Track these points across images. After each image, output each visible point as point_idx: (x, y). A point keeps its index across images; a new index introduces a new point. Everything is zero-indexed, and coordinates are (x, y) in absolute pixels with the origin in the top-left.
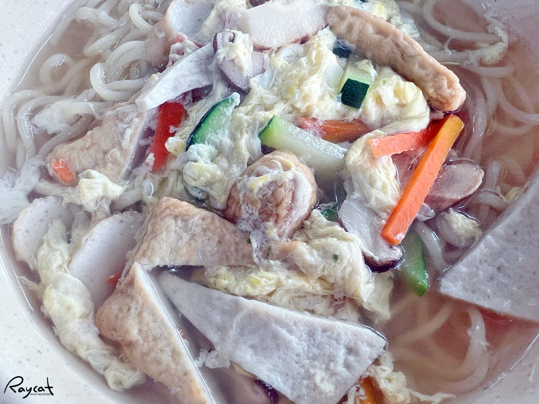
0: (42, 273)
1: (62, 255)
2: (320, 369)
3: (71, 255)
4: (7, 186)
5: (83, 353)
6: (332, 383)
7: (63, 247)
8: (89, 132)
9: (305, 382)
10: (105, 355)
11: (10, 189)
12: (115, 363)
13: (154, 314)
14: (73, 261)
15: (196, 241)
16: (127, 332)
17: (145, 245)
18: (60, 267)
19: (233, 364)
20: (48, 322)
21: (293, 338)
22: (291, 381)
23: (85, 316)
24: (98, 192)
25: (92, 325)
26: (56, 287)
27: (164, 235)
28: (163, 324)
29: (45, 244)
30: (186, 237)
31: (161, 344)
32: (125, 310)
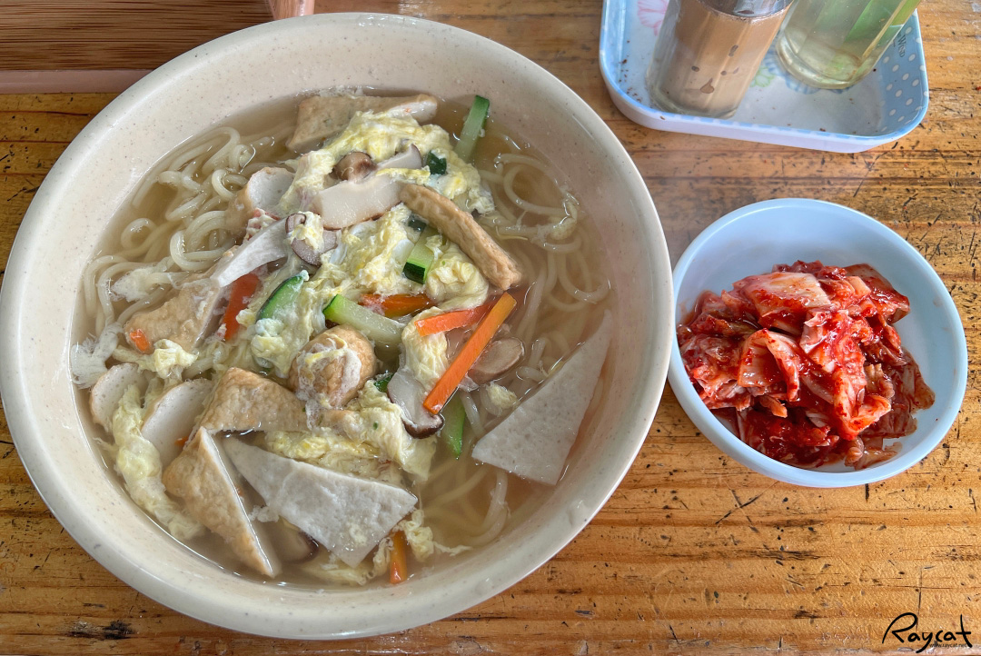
0: (117, 435)
1: (135, 419)
2: (356, 523)
3: (144, 419)
4: (86, 352)
5: (150, 507)
6: (365, 536)
7: (137, 411)
8: (166, 304)
9: (341, 534)
10: (169, 510)
11: (89, 355)
12: (178, 517)
13: (215, 473)
14: (145, 425)
15: (257, 408)
16: (191, 488)
17: (211, 412)
18: (133, 430)
19: (282, 519)
20: (119, 479)
21: (334, 495)
22: (328, 534)
23: (152, 475)
24: (172, 361)
25: (159, 483)
26: (129, 447)
27: (229, 401)
28: (222, 482)
29: (120, 408)
30: (248, 404)
31: (219, 500)
32: (190, 470)
